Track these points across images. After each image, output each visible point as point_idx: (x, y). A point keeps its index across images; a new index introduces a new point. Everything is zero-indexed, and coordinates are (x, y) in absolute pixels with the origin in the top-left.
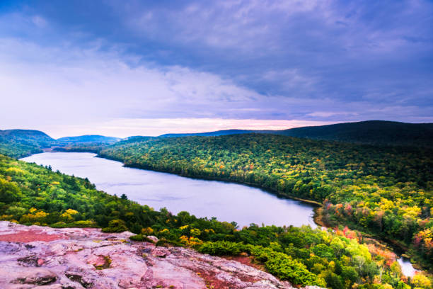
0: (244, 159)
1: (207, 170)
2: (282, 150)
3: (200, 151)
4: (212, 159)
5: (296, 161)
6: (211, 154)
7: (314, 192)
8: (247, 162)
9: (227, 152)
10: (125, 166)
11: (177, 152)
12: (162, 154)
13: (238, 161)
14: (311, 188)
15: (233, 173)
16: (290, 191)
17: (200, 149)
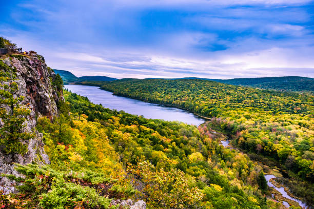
0: (183, 94)
1: (159, 99)
2: (209, 90)
3: (159, 88)
4: (165, 93)
5: (214, 97)
6: (165, 90)
7: (212, 114)
8: (185, 96)
9: (175, 90)
10: (114, 95)
11: (145, 87)
12: (136, 89)
13: (179, 95)
14: (211, 111)
15: (174, 102)
16: (200, 112)
17: (160, 87)
